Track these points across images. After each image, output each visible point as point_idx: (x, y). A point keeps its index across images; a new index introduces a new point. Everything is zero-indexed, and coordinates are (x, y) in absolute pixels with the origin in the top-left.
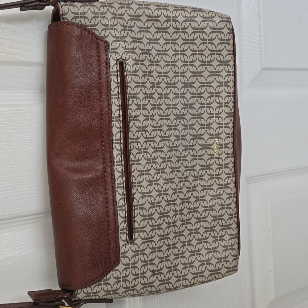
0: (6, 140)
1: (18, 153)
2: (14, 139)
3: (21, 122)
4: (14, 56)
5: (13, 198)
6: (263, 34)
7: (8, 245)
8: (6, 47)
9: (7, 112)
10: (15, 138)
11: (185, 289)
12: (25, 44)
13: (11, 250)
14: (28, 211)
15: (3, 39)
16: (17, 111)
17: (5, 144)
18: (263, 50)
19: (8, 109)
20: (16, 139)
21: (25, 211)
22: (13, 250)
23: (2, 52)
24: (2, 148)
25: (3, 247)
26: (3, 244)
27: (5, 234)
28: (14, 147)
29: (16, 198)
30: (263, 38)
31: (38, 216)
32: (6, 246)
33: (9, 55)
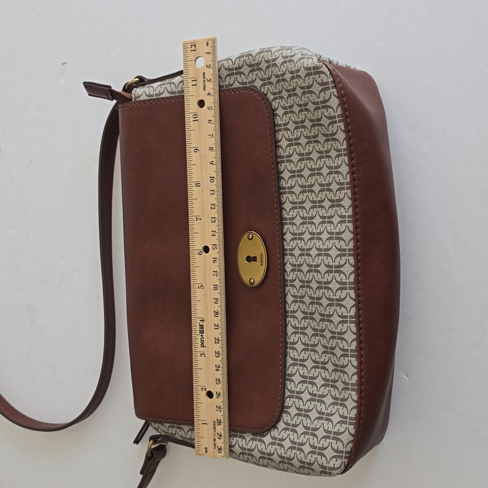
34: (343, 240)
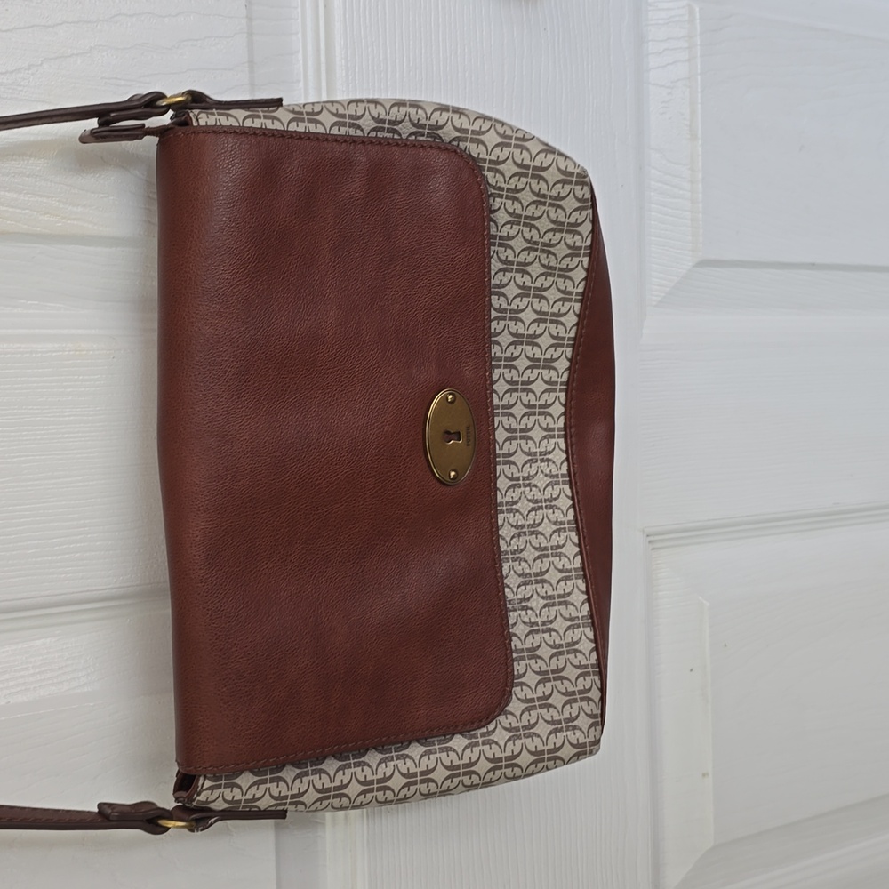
0: (47, 419)
1: (75, 451)
2: (67, 418)
3: (86, 377)
4: (75, 222)
5: (59, 557)
6: (700, 176)
7: (43, 669)
8: (58, 201)
9: (54, 354)
10: (69, 416)
11: (470, 792)
12: (102, 195)
13: (51, 682)
14: (94, 588)
15: (51, 182)
16: (76, 351)
17: (46, 428)
18: (701, 215)
19: (56, 345)
20: (72, 418)
21: (86, 589)
22: (55, 681)
23: (48, 213)
24: (39, 437)
25: (32, 671)
26: (31, 665)
27: (38, 642)
28: (66, 436)
29: (67, 556)
30: (700, 185)
31: (117, 603)
32: (37, 670)
33: (64, 221)
34: (551, 415)
